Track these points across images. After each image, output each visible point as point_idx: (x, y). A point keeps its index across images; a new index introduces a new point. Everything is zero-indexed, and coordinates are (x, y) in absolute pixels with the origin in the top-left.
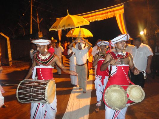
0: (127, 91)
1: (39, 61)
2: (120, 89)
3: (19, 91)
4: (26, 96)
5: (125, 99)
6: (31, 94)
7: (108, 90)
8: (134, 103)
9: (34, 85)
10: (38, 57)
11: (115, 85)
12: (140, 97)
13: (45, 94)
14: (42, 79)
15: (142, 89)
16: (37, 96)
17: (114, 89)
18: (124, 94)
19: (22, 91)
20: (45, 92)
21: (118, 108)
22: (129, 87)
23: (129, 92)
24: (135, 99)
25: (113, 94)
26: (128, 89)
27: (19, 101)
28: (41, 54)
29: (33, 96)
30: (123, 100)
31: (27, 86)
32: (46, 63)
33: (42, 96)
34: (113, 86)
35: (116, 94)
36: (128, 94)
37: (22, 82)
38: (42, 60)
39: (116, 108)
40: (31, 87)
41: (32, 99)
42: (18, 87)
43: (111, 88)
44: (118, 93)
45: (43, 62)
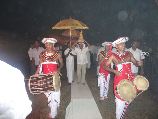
0: (134, 83)
1: (46, 57)
2: (128, 82)
3: (31, 84)
4: (37, 87)
5: (134, 90)
6: (41, 85)
7: (119, 86)
8: (142, 92)
9: (42, 78)
10: (45, 54)
11: (124, 80)
12: (146, 85)
13: (53, 83)
14: (50, 72)
15: (145, 78)
16: (47, 86)
17: (123, 83)
18: (132, 86)
19: (33, 84)
20: (52, 81)
21: (131, 100)
22: (134, 79)
23: (136, 83)
24: (142, 88)
25: (124, 88)
26: (135, 81)
27: (31, 92)
28: (47, 52)
29: (43, 87)
30: (133, 91)
31: (37, 79)
32: (52, 59)
33: (51, 86)
34: (122, 81)
35: (126, 87)
36: (136, 85)
37: (31, 76)
38: (48, 57)
39: (130, 100)
40: (40, 79)
41: (42, 89)
42: (29, 81)
43: (121, 83)
44: (128, 86)
45: (49, 59)
